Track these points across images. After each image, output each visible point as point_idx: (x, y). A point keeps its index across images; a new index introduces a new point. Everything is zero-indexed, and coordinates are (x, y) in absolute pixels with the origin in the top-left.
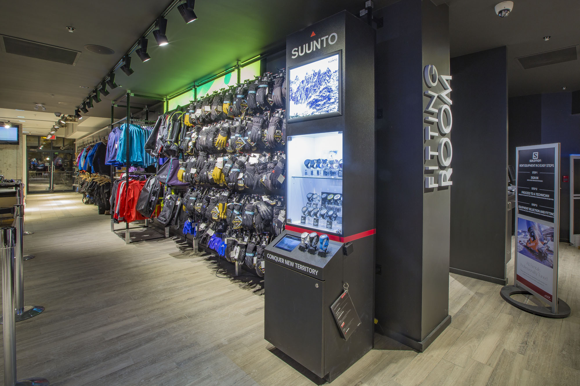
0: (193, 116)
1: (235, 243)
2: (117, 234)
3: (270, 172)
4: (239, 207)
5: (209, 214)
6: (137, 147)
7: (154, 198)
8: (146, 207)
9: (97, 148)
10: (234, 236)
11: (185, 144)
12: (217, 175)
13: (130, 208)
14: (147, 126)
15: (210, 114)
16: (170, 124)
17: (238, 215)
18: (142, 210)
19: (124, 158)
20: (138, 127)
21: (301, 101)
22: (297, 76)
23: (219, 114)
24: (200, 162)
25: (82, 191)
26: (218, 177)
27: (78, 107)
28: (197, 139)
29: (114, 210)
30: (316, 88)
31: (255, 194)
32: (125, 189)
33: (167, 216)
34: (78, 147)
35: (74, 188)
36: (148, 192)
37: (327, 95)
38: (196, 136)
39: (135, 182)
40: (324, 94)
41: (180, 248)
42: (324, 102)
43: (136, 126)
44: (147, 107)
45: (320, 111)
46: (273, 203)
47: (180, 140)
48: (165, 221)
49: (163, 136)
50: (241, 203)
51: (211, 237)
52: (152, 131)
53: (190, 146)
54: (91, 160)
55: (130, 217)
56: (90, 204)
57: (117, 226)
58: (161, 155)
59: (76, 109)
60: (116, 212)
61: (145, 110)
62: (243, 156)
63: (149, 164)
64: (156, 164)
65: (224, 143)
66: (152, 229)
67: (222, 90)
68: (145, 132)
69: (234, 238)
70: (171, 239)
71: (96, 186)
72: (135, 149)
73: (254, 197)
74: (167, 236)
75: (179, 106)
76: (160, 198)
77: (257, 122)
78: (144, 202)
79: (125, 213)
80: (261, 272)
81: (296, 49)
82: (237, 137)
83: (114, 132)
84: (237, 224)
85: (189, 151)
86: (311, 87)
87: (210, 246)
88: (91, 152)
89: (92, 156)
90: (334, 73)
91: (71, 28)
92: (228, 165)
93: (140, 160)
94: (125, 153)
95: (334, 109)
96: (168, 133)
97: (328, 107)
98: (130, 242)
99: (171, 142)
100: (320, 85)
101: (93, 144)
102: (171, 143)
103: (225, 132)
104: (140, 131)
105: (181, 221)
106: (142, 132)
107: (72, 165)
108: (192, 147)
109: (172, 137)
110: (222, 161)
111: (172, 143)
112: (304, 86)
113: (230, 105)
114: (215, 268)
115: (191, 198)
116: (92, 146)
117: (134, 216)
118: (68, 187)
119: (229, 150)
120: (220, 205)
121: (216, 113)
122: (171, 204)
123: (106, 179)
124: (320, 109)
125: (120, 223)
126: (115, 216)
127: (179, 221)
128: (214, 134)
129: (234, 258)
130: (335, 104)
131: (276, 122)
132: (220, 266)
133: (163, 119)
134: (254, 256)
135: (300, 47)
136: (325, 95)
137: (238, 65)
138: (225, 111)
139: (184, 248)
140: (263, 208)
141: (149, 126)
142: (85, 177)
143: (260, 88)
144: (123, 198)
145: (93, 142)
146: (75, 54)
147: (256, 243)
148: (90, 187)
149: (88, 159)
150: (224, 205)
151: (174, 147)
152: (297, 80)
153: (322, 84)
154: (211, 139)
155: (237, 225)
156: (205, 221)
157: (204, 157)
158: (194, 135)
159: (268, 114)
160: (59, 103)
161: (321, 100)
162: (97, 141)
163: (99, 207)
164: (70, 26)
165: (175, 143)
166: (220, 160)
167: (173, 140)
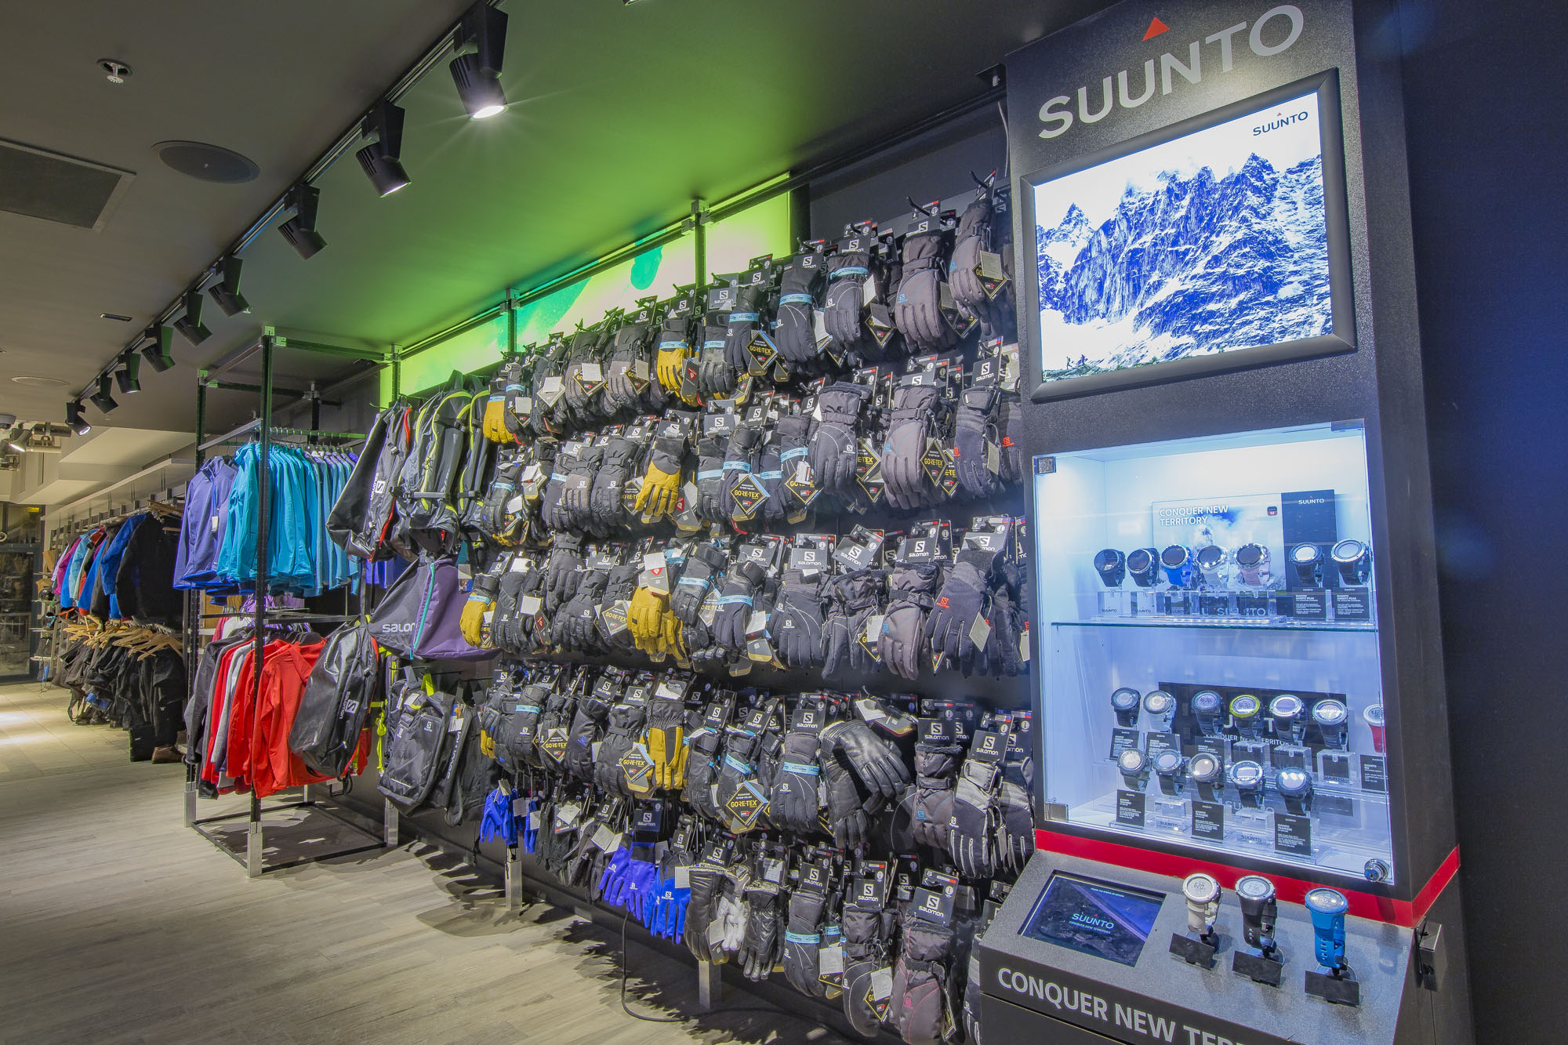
0: (524, 405)
1: (722, 886)
2: (208, 836)
3: (906, 603)
4: (748, 744)
5: (609, 770)
6: (293, 524)
7: (352, 707)
8: (326, 740)
9: (130, 534)
10: (717, 856)
11: (495, 506)
12: (647, 619)
13: (266, 745)
14: (324, 450)
15: (600, 393)
16: (426, 440)
17: (747, 776)
18: (313, 751)
19: (247, 564)
20: (296, 454)
21: (1101, 307)
22: (1073, 208)
23: (638, 392)
24: (562, 573)
25: (70, 679)
26: (653, 628)
27: (79, 395)
28: (544, 486)
29: (201, 750)
30: (1188, 246)
31: (812, 690)
32: (251, 674)
33: (418, 774)
34: (54, 533)
35: (35, 668)
36: (334, 684)
37: (1256, 269)
38: (539, 474)
39: (283, 648)
40: (1238, 266)
41: (449, 887)
42: (1241, 303)
43: (289, 451)
44: (316, 389)
45: (1219, 340)
46: (902, 725)
47: (465, 496)
48: (410, 794)
49: (403, 481)
50: (754, 729)
51: (609, 857)
52: (352, 468)
53: (514, 514)
54: (110, 575)
55: (266, 775)
56: (94, 724)
57: (207, 807)
58: (386, 552)
59: (72, 399)
60: (213, 759)
61: (308, 398)
62: (756, 544)
63: (334, 583)
64: (356, 583)
65: (669, 498)
66: (328, 812)
67: (647, 304)
68: (320, 470)
69: (717, 864)
70: (407, 851)
71: (121, 663)
72: (287, 532)
73: (810, 706)
74: (392, 839)
75: (456, 374)
76: (374, 704)
77: (839, 408)
78: (319, 721)
79: (246, 763)
80: (874, 1017)
81: (1064, 100)
82: (733, 475)
83: (208, 473)
84: (743, 814)
85: (509, 533)
86: (1155, 245)
87: (606, 894)
88: (107, 549)
89: (112, 561)
90: (1289, 176)
91: (117, 67)
92: (693, 582)
93: (302, 571)
94: (254, 544)
95: (1306, 327)
96: (421, 468)
97: (1267, 319)
98: (265, 871)
99: (433, 501)
100: (1212, 233)
101: (110, 520)
102: (434, 507)
103: (674, 458)
104: (305, 468)
105: (467, 790)
106: (310, 471)
107: (29, 590)
108: (519, 517)
109: (435, 485)
110: (664, 565)
111: (437, 505)
112: (1114, 244)
113: (685, 356)
114: (611, 975)
115: (519, 708)
116: (116, 527)
117: (280, 772)
118: (12, 666)
119: (687, 523)
120: (657, 734)
121: (629, 387)
122: (428, 728)
123: (158, 636)
124: (1215, 334)
125: (221, 797)
126: (208, 772)
127: (459, 792)
128: (625, 465)
129: (720, 946)
130: (1308, 302)
131: (922, 407)
132: (626, 968)
133: (392, 423)
134: (819, 946)
135: (1082, 92)
136: (1241, 272)
137: (699, 216)
138: (667, 378)
139: (465, 888)
140: (867, 751)
141: (331, 451)
142: (81, 633)
143: (837, 279)
144: (241, 706)
145: (112, 513)
146: (109, 183)
147: (824, 887)
148: (101, 665)
149: (99, 570)
150: (670, 735)
151: (443, 520)
152: (1074, 222)
153: (1222, 227)
154: (613, 485)
155: (745, 818)
156: (573, 792)
157: (574, 554)
158: (533, 473)
159: (871, 379)
160: (15, 379)
161: (1222, 295)
162: (124, 509)
163: (133, 735)
164: (113, 57)
165: (447, 503)
166: (654, 562)
167: (442, 493)
